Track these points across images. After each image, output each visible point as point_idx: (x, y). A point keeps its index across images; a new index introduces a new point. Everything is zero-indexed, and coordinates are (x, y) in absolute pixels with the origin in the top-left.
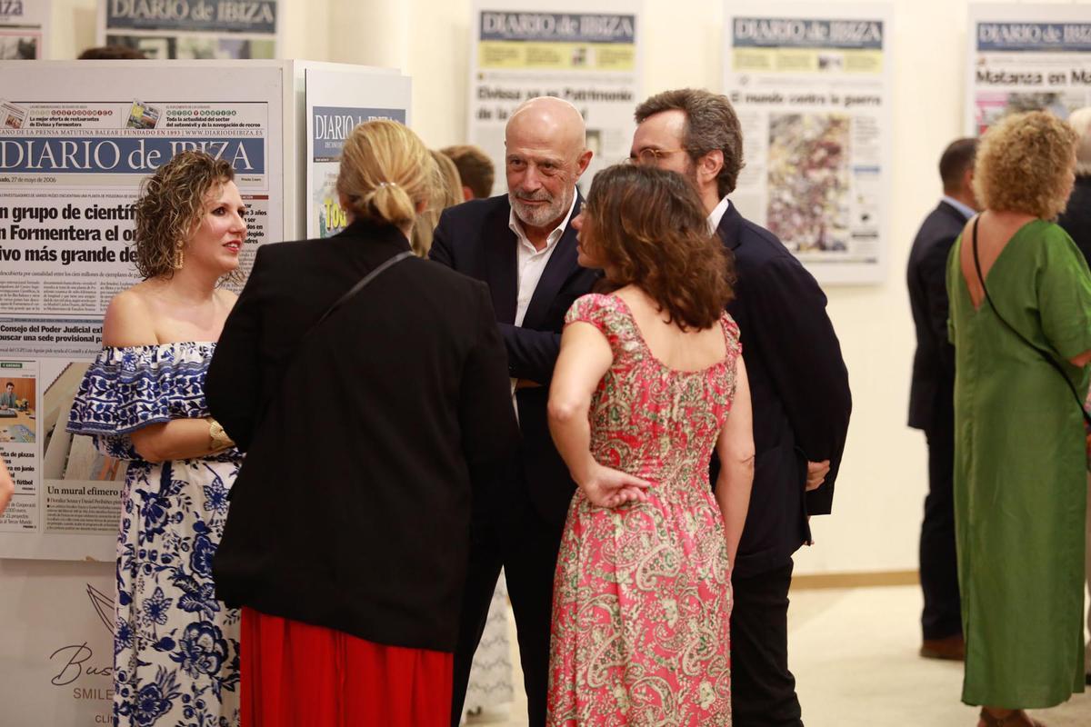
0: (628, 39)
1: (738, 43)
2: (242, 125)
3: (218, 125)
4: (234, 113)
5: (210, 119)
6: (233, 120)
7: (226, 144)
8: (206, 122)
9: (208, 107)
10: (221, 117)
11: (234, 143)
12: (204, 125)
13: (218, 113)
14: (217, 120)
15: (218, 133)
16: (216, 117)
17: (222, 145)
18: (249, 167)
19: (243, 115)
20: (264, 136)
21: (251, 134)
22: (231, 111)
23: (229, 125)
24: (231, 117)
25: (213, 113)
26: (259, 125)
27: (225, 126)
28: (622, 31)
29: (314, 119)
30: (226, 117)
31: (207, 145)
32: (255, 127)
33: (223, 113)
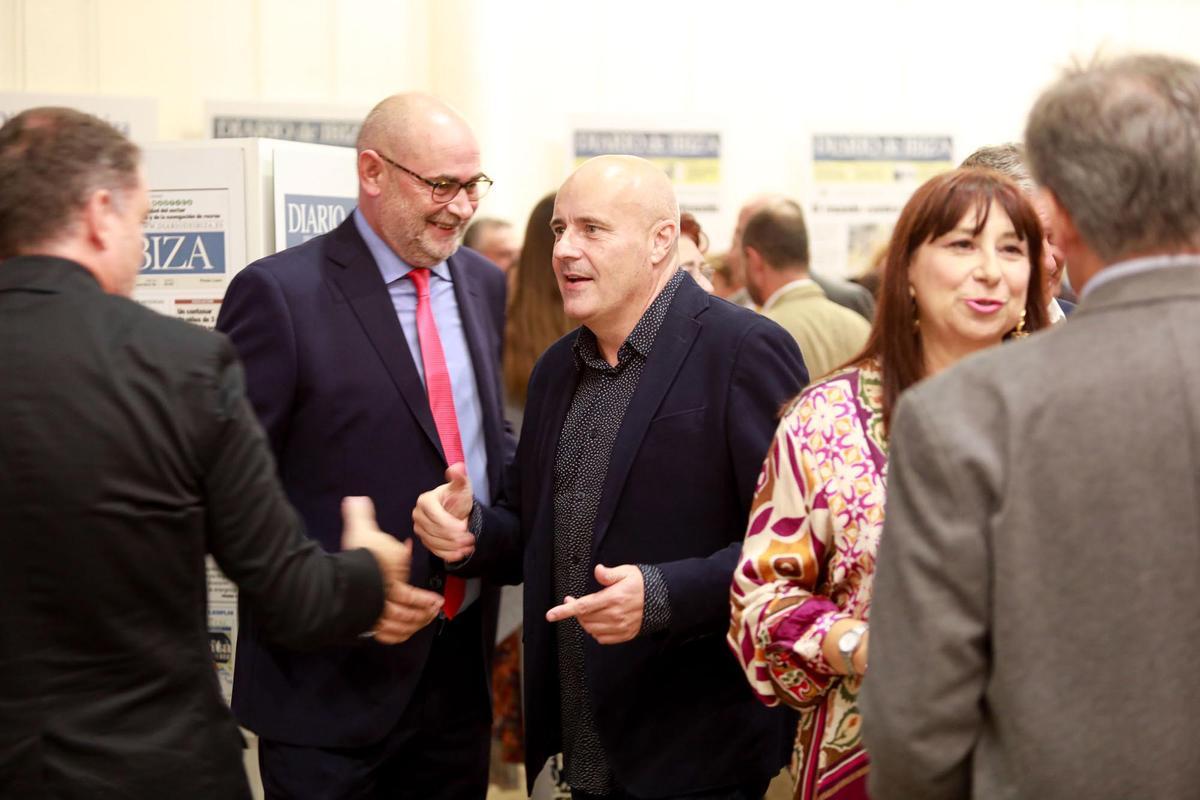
0: (713, 155)
1: (819, 157)
2: (199, 217)
3: (171, 217)
4: (189, 202)
5: (163, 211)
6: (189, 210)
7: (182, 239)
8: (159, 214)
9: (159, 196)
10: (175, 207)
11: (190, 238)
12: (156, 218)
13: (172, 203)
14: (172, 211)
15: (173, 226)
16: (170, 207)
17: (177, 240)
18: (208, 266)
19: (201, 205)
20: (224, 228)
21: (210, 227)
22: (187, 199)
23: (184, 217)
24: (186, 207)
25: (166, 203)
26: (218, 216)
27: (180, 218)
28: (707, 148)
29: (287, 209)
30: (181, 207)
31: (161, 241)
32: (214, 219)
33: (178, 203)
